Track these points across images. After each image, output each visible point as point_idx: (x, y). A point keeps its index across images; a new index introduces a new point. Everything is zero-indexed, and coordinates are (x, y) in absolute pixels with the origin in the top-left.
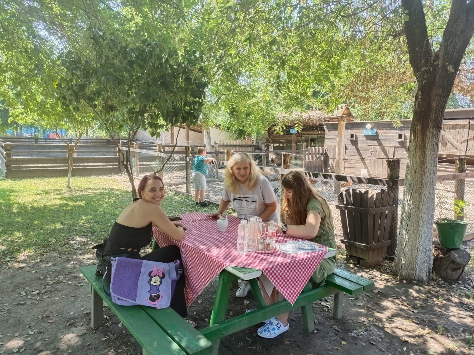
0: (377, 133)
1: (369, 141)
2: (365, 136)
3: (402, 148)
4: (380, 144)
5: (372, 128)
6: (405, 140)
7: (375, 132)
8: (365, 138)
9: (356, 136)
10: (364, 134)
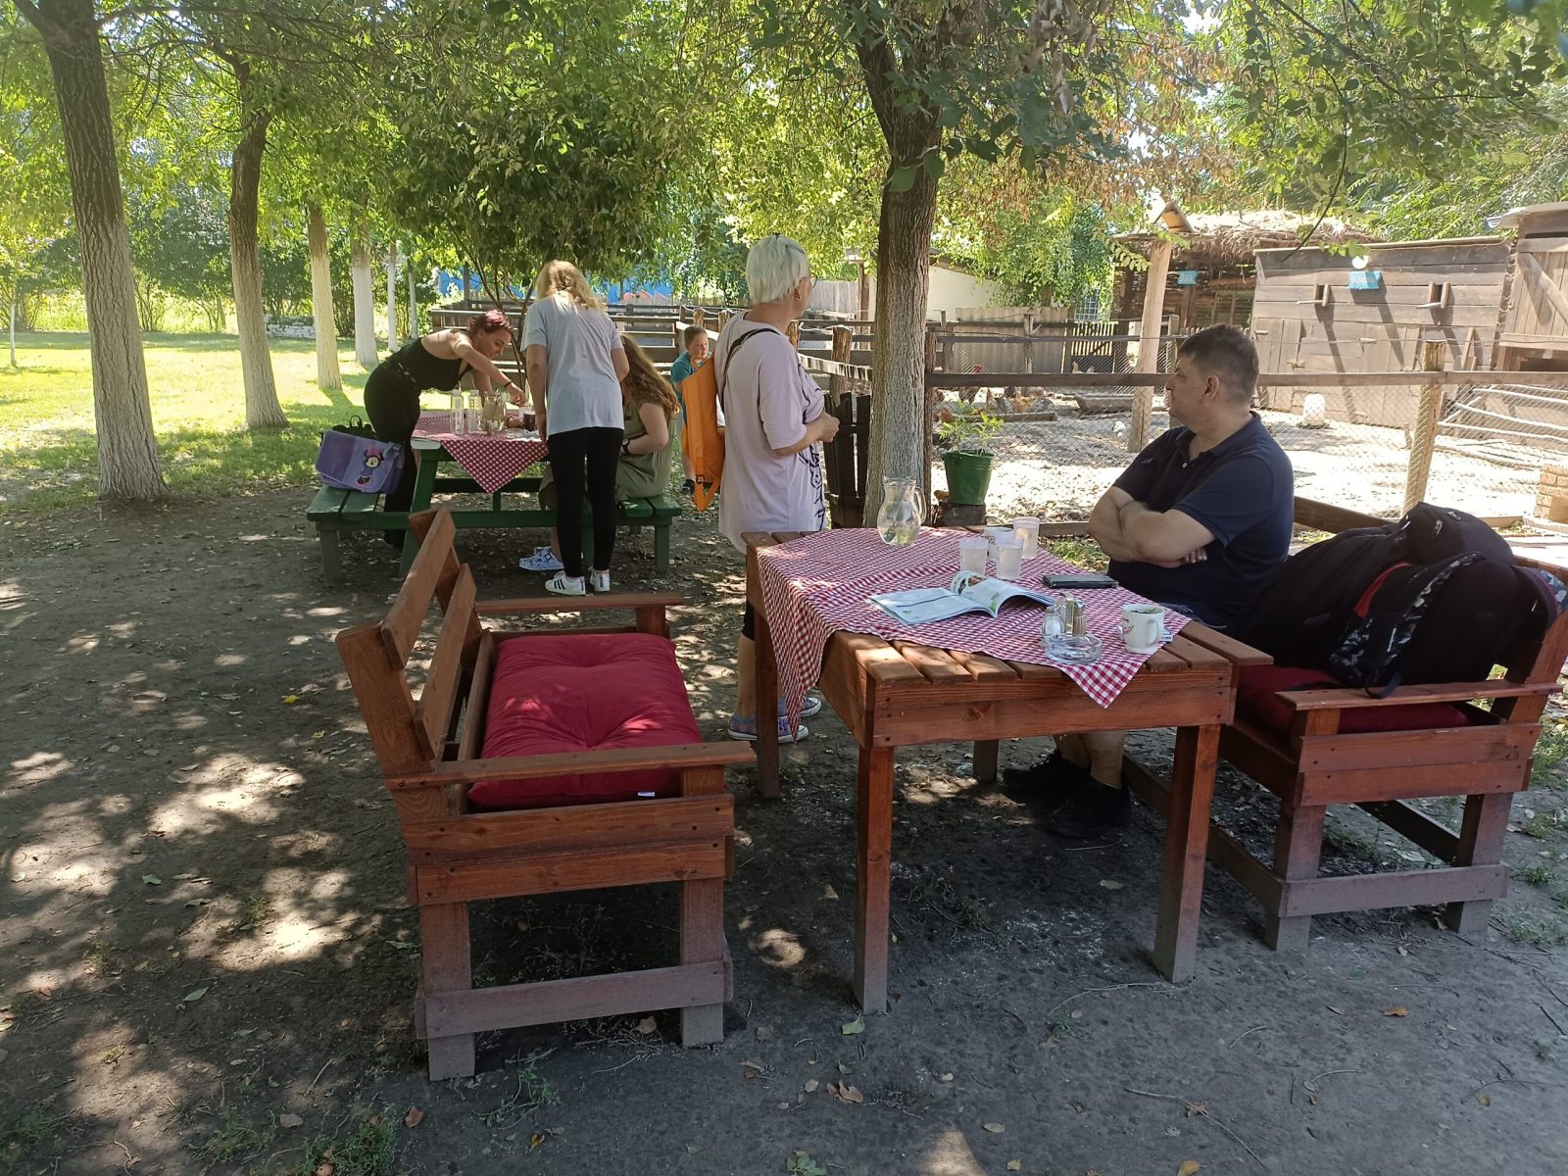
0: (1381, 280)
1: (1362, 309)
2: (1352, 290)
3: (1438, 329)
4: (1387, 318)
5: (1370, 267)
6: (1447, 305)
7: (1377, 277)
8: (1350, 299)
9: (1330, 291)
10: (1351, 286)
